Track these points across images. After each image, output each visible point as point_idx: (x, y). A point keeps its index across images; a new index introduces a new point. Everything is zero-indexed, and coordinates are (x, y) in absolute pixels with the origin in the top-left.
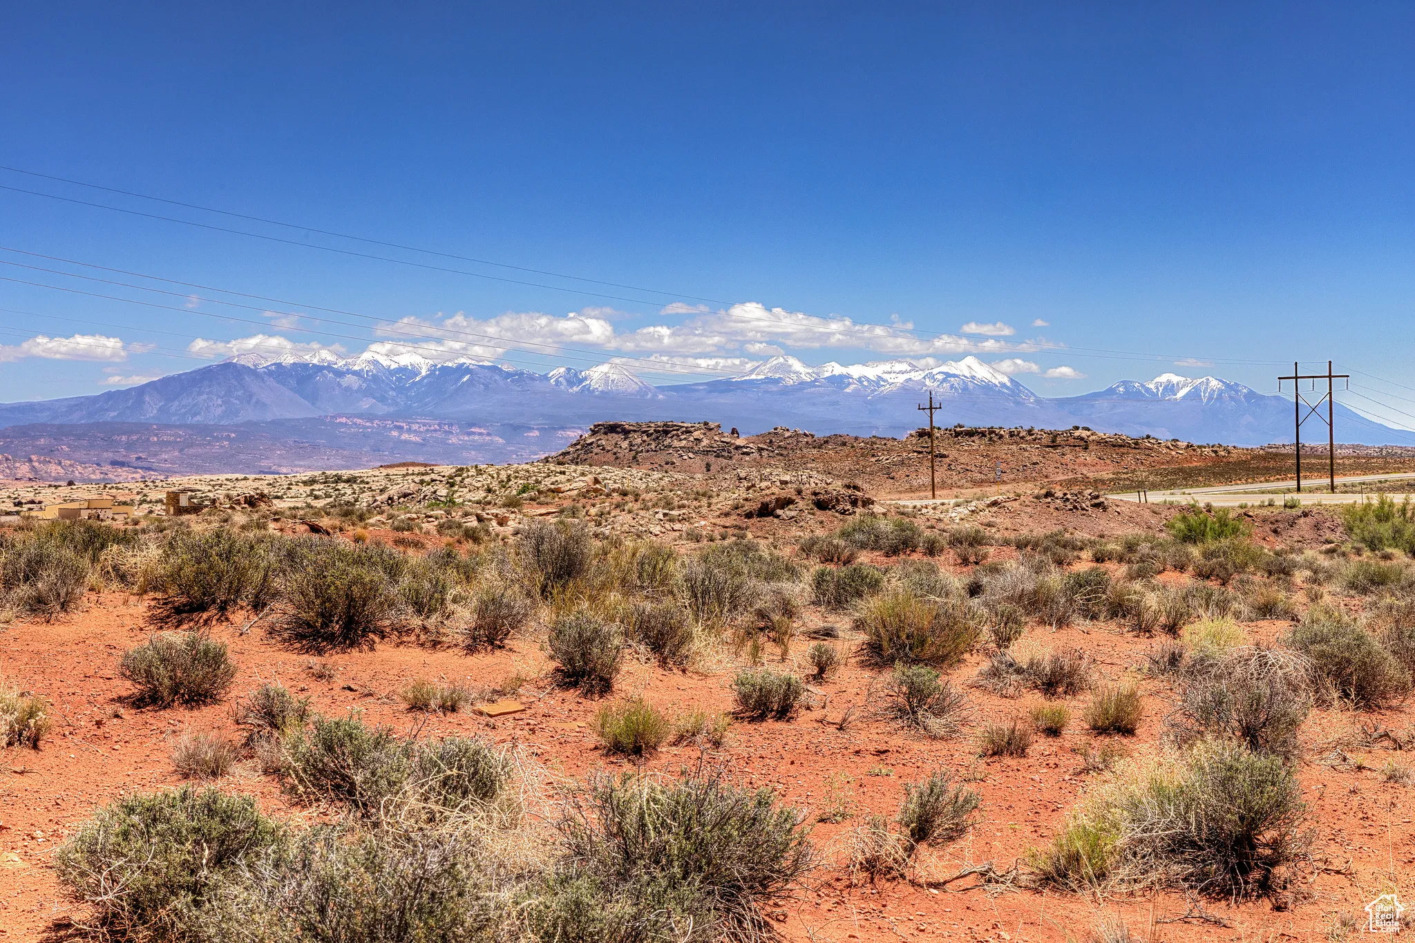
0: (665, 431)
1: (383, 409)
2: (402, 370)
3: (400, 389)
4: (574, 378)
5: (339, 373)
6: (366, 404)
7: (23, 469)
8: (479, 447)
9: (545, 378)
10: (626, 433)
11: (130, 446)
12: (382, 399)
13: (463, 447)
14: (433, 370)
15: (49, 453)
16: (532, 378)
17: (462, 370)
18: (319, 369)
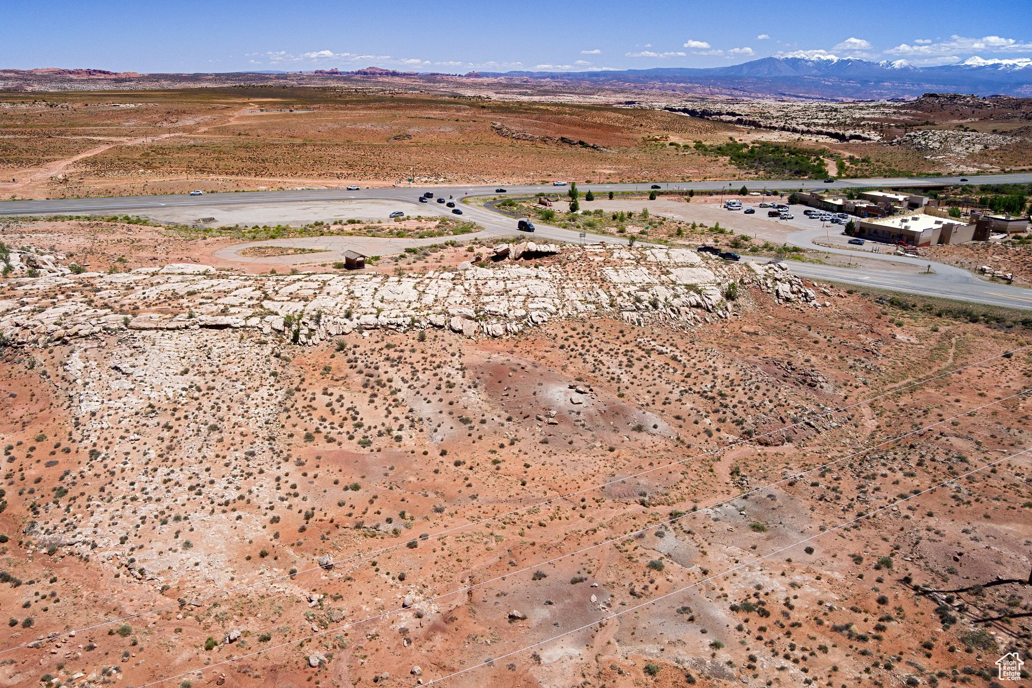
0: (955, 97)
1: (820, 73)
2: (828, 60)
3: (827, 67)
4: (890, 64)
5: (807, 61)
6: (814, 72)
7: (707, 90)
8: (851, 87)
9: (878, 64)
10: (938, 97)
11: (738, 83)
12: (819, 70)
13: (846, 87)
14: (838, 61)
15: (715, 85)
16: (873, 64)
17: (849, 61)
18: (799, 59)
